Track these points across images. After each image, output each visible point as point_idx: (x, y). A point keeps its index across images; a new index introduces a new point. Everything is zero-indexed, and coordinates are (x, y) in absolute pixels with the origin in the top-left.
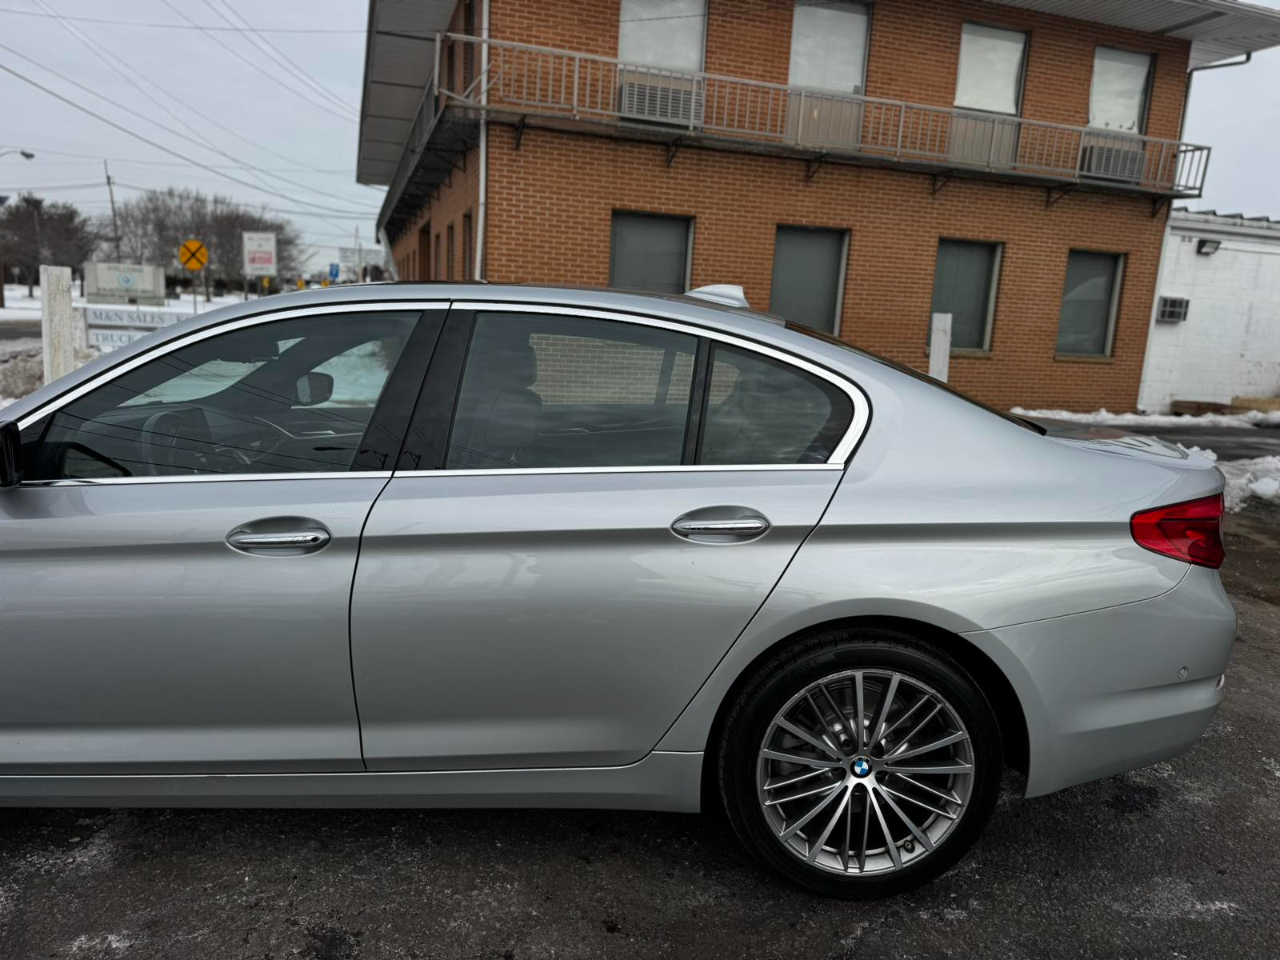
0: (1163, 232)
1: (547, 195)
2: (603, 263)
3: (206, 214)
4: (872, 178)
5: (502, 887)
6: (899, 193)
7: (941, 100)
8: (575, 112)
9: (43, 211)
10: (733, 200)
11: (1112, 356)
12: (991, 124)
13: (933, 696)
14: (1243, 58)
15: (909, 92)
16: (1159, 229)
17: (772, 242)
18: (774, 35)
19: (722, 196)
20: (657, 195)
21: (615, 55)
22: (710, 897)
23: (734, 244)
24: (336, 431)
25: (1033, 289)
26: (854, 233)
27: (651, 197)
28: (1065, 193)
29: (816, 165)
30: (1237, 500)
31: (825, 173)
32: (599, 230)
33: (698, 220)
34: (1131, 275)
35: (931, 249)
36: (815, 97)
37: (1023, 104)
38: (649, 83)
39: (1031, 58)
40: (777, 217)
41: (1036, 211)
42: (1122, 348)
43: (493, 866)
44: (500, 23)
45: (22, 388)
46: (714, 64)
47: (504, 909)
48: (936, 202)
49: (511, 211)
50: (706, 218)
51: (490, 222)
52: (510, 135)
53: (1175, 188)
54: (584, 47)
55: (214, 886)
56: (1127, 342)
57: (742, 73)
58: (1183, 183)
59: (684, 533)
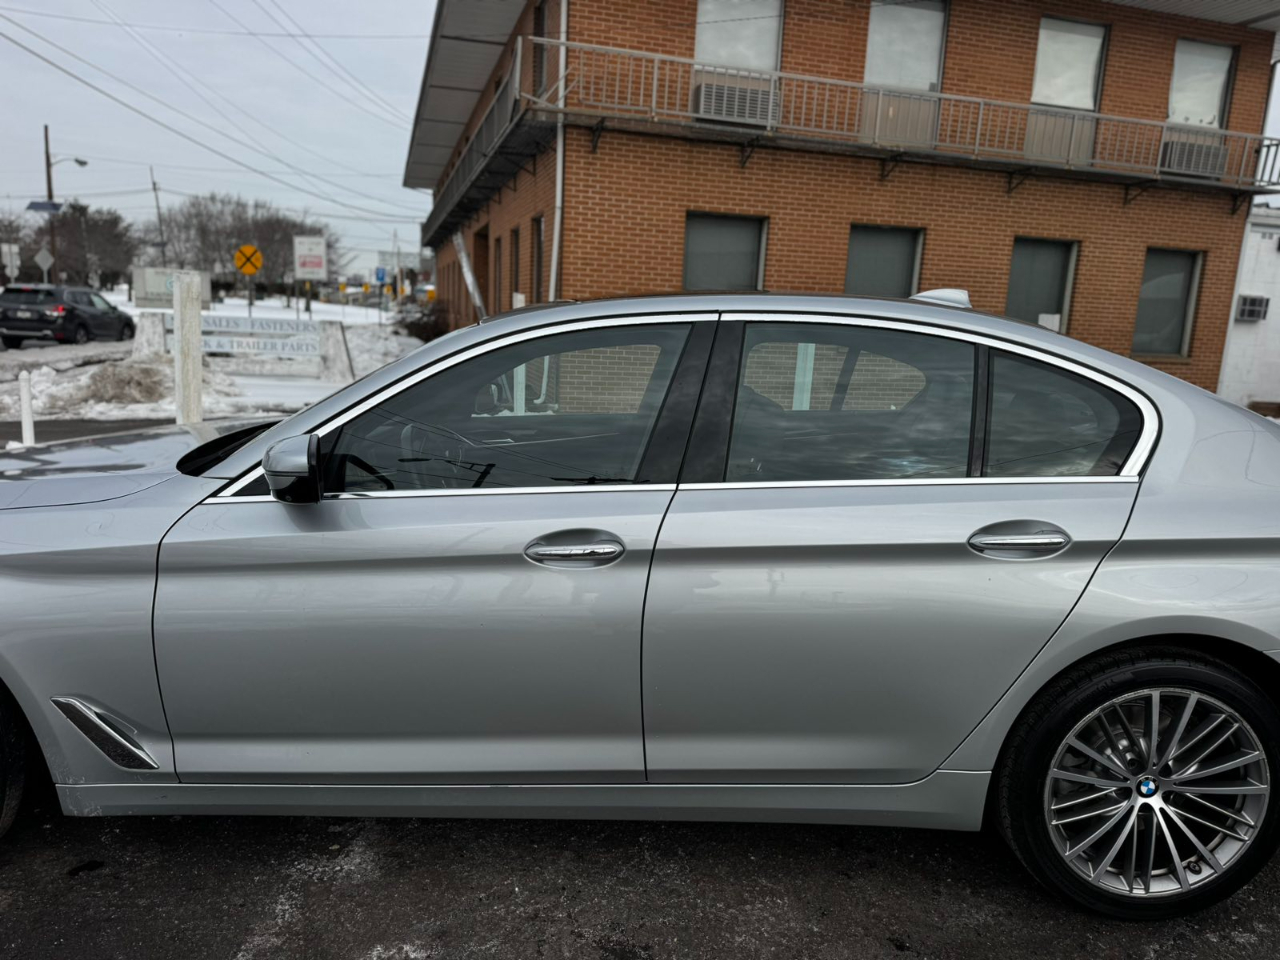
0: (1243, 229)
1: (623, 198)
2: (677, 265)
3: (246, 219)
4: (948, 176)
5: (774, 903)
6: (975, 191)
7: (1019, 96)
8: (653, 114)
9: (88, 216)
10: (807, 200)
11: (1189, 356)
12: (1071, 120)
13: (1231, 716)
15: (985, 89)
16: (1240, 226)
17: (847, 241)
18: (850, 33)
19: (796, 196)
20: (731, 196)
21: (692, 56)
22: (987, 915)
23: (807, 244)
25: (1110, 288)
26: (929, 232)
27: (726, 198)
28: (1144, 190)
29: (891, 164)
31: (900, 172)
32: (673, 232)
33: (772, 221)
34: (1209, 273)
35: (1007, 248)
36: (894, 95)
37: (1101, 100)
38: (727, 83)
39: (1110, 53)
40: (852, 217)
41: (1114, 209)
42: (1200, 348)
43: (755, 880)
44: (578, 26)
45: (111, 392)
46: (790, 63)
47: (783, 925)
48: (1012, 200)
49: (586, 214)
50: (780, 219)
51: (566, 226)
52: (588, 138)
53: (1257, 184)
54: (660, 48)
55: (488, 896)
56: (1205, 341)
57: (818, 72)
58: (1266, 178)
59: (981, 549)
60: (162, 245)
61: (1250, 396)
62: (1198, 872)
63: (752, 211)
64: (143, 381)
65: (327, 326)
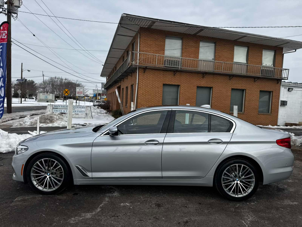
1: (150, 81)
3: (63, 82)
4: (217, 77)
5: (181, 199)
7: (231, 61)
8: (156, 66)
10: (188, 82)
11: (271, 113)
12: (242, 65)
13: (248, 168)
14: (294, 51)
15: (224, 59)
16: (279, 86)
17: (196, 90)
18: (196, 49)
19: (185, 81)
20: (172, 81)
21: (164, 54)
22: (214, 201)
24: (136, 129)
25: (252, 99)
26: (213, 88)
28: (259, 79)
29: (205, 74)
30: (299, 144)
31: (207, 76)
32: (160, 88)
33: (180, 86)
34: (274, 96)
35: (230, 91)
36: (204, 61)
37: (248, 61)
38: (171, 59)
39: (249, 52)
40: (197, 85)
41: (252, 83)
42: (273, 111)
44: (141, 49)
45: (43, 121)
46: (184, 55)
47: (183, 201)
48: (231, 81)
49: (143, 85)
50: (182, 85)
52: (143, 70)
53: (282, 78)
54: (158, 53)
57: (189, 57)
58: (284, 76)
59: (210, 143)
60: (44, 88)
61: (285, 122)
62: (245, 193)
63: (176, 84)
64: (50, 119)
65: (87, 107)
